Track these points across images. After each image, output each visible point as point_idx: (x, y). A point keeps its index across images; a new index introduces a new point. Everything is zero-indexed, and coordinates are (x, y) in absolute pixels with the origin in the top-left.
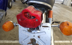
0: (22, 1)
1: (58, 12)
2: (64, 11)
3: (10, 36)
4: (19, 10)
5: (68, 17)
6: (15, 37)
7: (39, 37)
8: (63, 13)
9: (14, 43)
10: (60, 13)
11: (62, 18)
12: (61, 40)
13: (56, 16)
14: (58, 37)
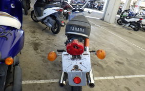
0: (34, 18)
1: (96, 35)
2: (105, 34)
3: (32, 75)
4: (31, 34)
5: (112, 43)
6: (39, 76)
7: (81, 63)
8: (103, 36)
9: (40, 84)
10: (98, 37)
11: (103, 45)
12: (102, 76)
13: (93, 42)
14: (97, 73)
